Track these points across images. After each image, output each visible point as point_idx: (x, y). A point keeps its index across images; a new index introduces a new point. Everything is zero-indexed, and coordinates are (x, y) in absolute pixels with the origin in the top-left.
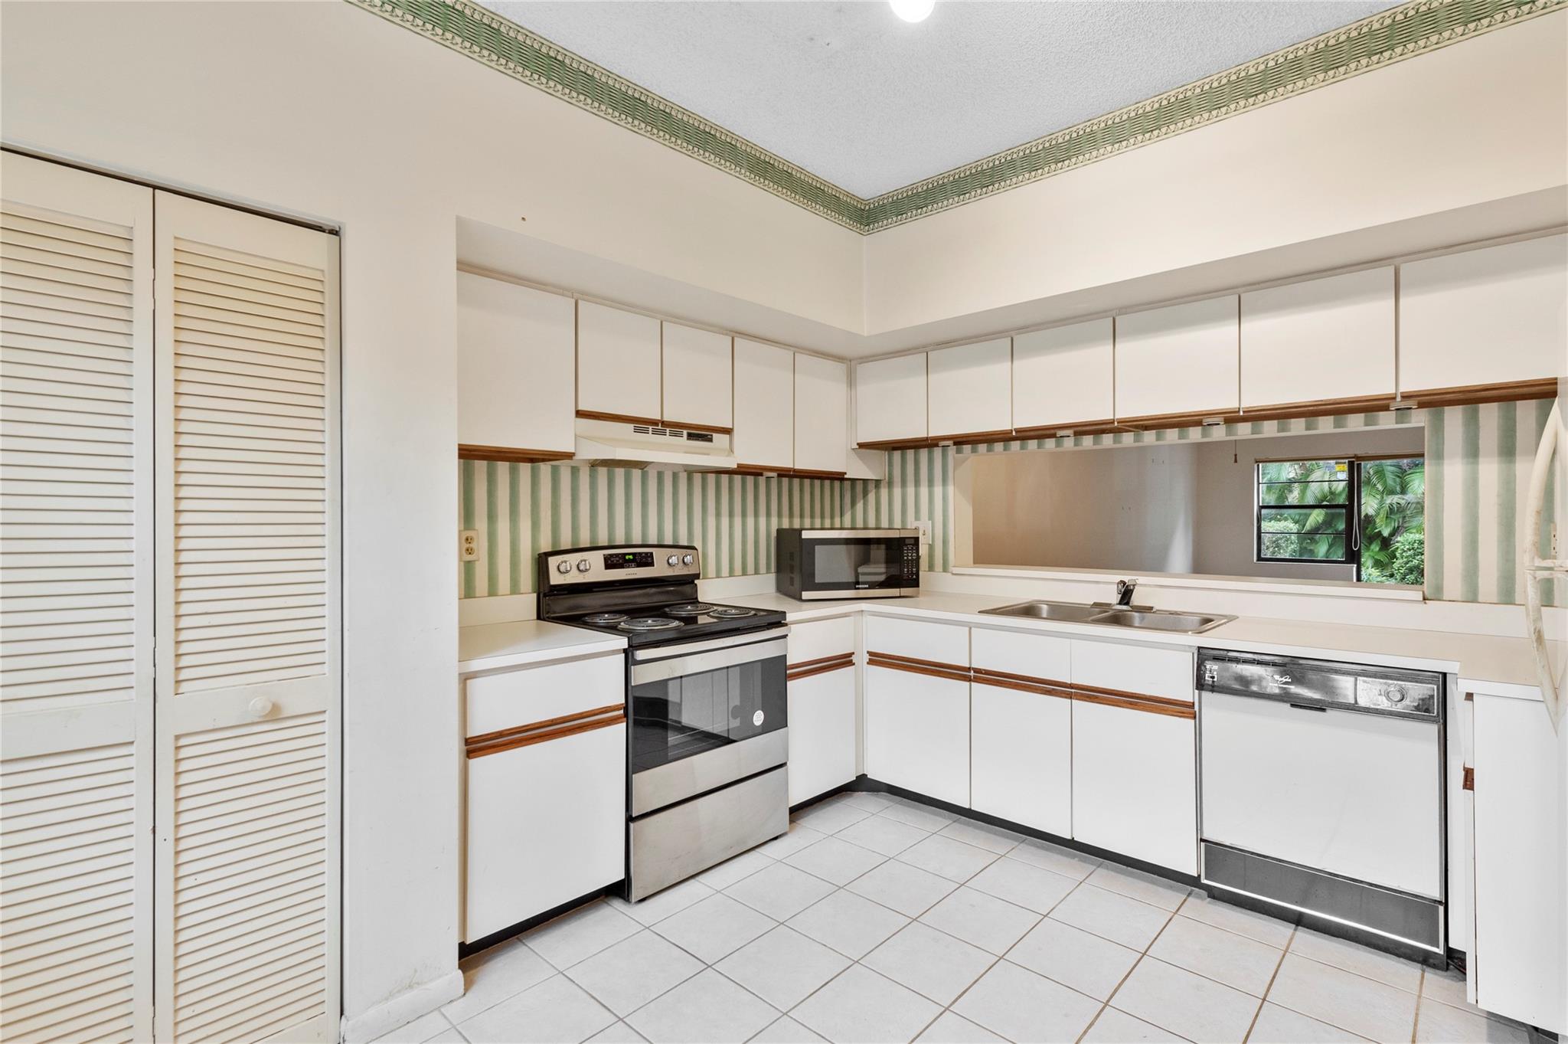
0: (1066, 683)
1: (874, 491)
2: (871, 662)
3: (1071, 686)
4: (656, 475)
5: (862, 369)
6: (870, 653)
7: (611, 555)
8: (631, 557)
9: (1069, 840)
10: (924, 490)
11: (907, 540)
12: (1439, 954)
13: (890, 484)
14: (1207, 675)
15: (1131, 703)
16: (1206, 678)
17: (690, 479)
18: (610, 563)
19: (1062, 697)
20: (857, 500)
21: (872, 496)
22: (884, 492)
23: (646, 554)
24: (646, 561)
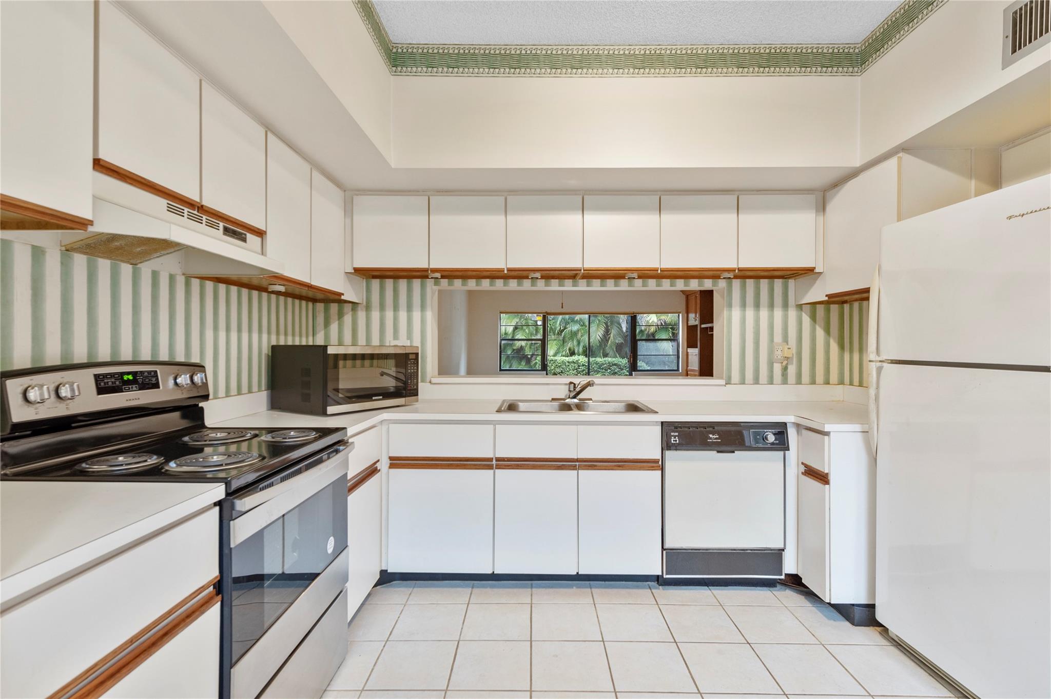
0: (574, 459)
1: (351, 313)
2: (392, 466)
3: (577, 460)
4: (149, 275)
5: (361, 201)
6: (391, 458)
7: (105, 376)
8: (130, 377)
9: (575, 575)
10: (403, 315)
11: (410, 355)
12: (782, 579)
13: (368, 308)
14: (672, 440)
15: (619, 466)
16: (672, 442)
17: (188, 284)
18: (104, 386)
19: (571, 470)
20: (332, 320)
21: (348, 319)
22: (361, 315)
23: (149, 372)
24: (148, 382)
